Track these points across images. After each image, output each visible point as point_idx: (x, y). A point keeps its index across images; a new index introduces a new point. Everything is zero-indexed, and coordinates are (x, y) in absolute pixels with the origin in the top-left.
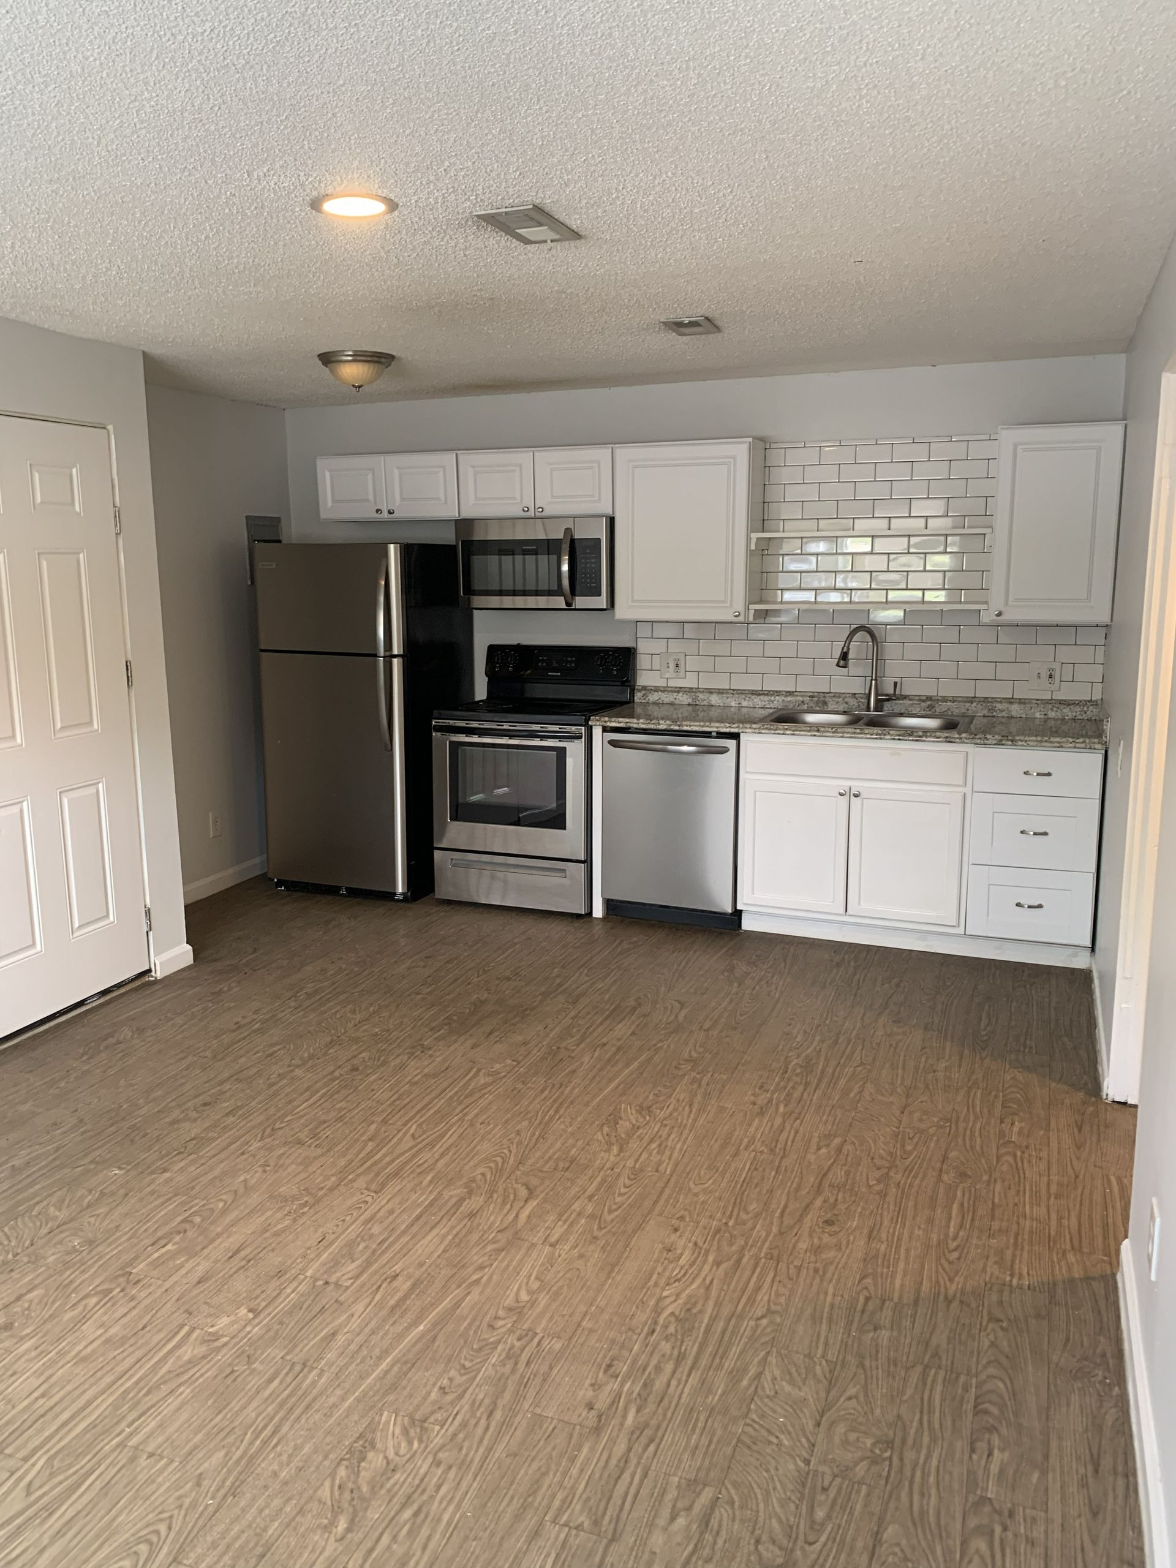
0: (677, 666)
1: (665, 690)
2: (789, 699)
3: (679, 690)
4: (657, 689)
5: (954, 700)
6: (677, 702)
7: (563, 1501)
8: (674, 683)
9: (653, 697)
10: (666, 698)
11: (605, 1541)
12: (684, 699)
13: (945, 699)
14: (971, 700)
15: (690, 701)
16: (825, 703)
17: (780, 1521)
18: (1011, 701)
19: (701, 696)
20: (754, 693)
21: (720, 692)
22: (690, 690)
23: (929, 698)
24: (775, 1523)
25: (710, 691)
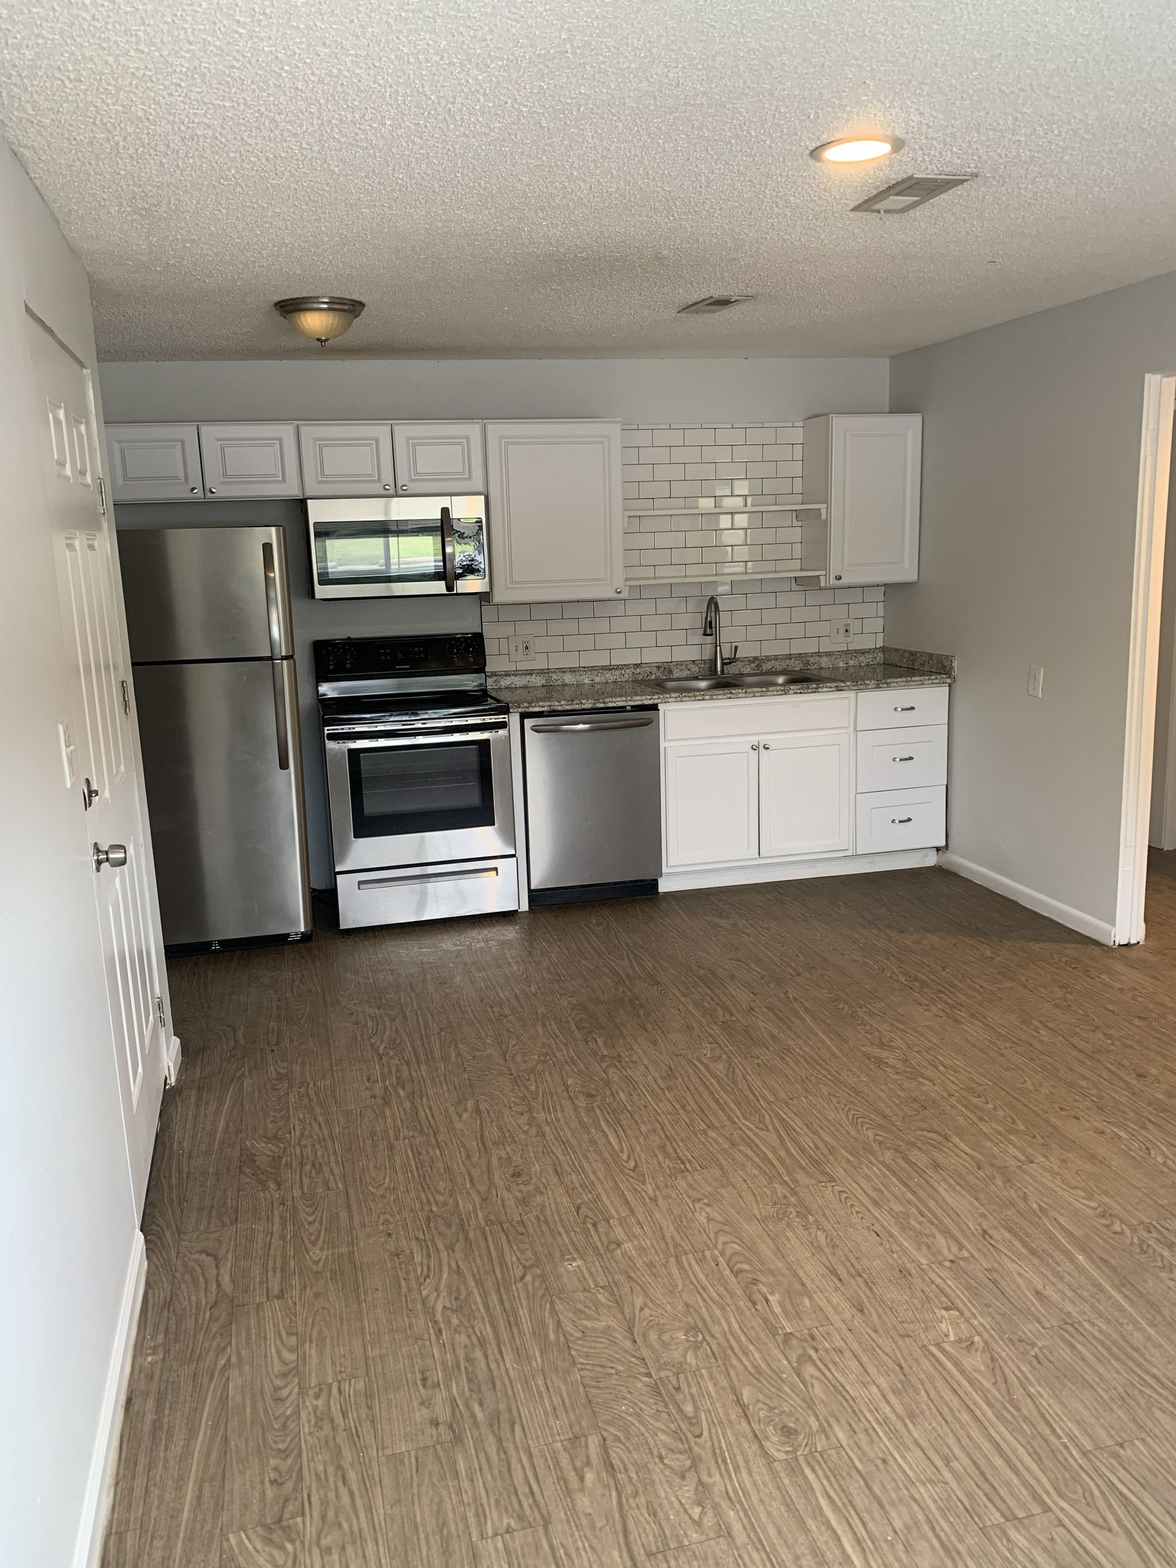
0: (527, 648)
1: (516, 673)
2: (638, 670)
3: (530, 673)
4: (507, 674)
5: (776, 658)
6: (531, 684)
7: (477, 1515)
8: (522, 666)
9: (506, 682)
10: (518, 681)
11: (541, 1529)
12: (538, 681)
13: (768, 659)
14: (789, 657)
15: (543, 682)
16: (671, 671)
17: (664, 1432)
18: (818, 654)
19: (554, 676)
20: (604, 668)
21: (572, 670)
22: (541, 672)
23: (756, 659)
24: (663, 1437)
25: (563, 671)
